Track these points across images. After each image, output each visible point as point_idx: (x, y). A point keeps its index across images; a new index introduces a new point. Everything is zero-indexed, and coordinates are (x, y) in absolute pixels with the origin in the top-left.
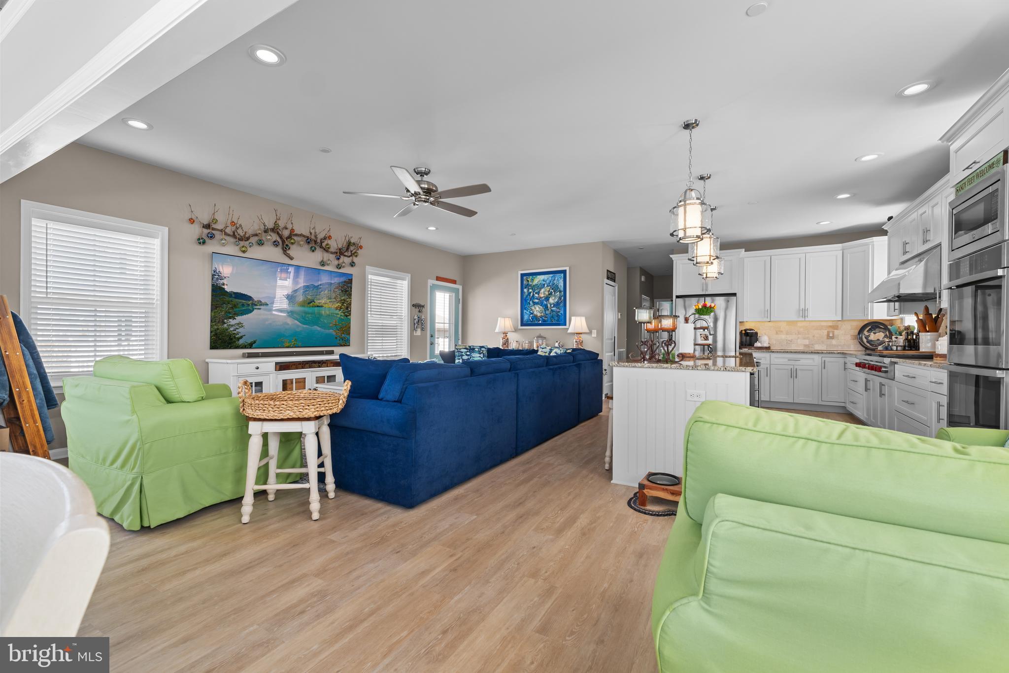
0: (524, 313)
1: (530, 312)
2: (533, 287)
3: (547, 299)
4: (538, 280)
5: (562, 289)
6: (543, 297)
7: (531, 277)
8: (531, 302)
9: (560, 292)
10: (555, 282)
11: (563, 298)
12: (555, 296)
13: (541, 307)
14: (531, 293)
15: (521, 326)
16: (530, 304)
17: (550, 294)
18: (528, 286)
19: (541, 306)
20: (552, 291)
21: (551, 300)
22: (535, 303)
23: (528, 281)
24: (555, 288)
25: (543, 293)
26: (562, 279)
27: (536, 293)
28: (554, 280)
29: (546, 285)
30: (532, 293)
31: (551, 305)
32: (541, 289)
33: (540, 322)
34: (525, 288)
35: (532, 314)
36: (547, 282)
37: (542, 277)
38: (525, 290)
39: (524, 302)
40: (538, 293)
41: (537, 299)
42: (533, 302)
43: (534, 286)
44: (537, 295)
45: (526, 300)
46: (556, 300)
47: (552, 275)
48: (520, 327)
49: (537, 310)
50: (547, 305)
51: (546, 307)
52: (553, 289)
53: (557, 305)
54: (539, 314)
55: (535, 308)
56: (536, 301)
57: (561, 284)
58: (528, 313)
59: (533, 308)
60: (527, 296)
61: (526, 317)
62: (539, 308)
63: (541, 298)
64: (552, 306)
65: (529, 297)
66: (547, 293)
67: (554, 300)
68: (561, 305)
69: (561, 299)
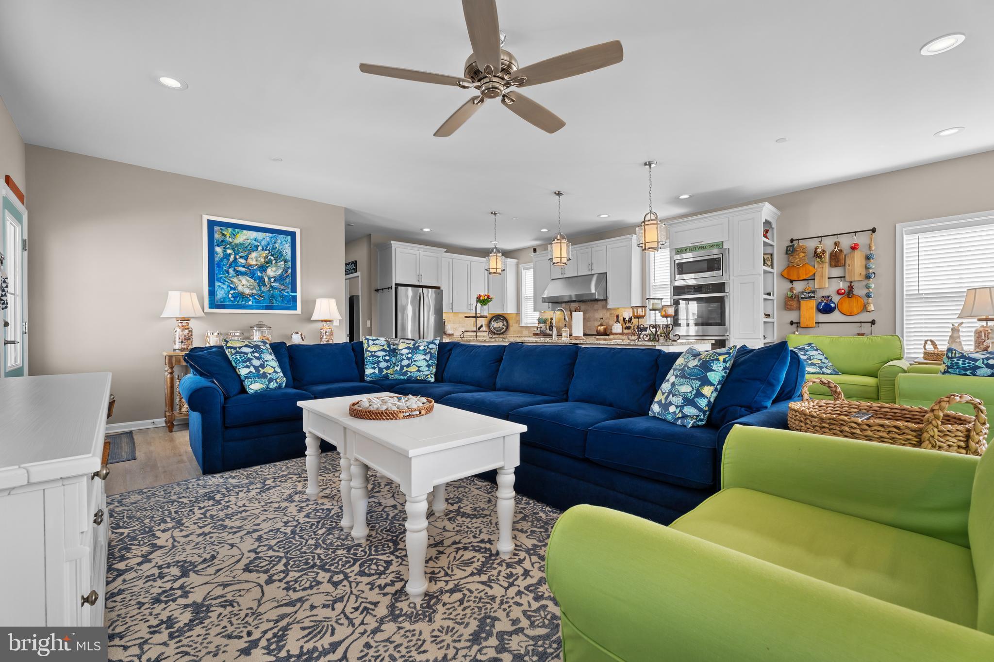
0: (217, 288)
1: (229, 286)
2: (236, 248)
3: (263, 268)
4: (243, 237)
5: (289, 257)
6: (254, 266)
7: (230, 230)
8: (231, 271)
9: (286, 261)
10: (277, 245)
11: (290, 271)
12: (276, 266)
13: (252, 281)
14: (230, 255)
15: (209, 308)
16: (228, 273)
17: (270, 262)
18: (222, 243)
19: (252, 278)
20: (272, 258)
21: (271, 272)
22: (238, 273)
23: (224, 235)
24: (278, 256)
25: (255, 259)
26: (289, 244)
27: (241, 257)
28: (275, 243)
29: (260, 248)
30: (232, 257)
31: (269, 279)
32: (250, 252)
33: (250, 303)
34: (218, 245)
35: (234, 289)
36: (263, 243)
37: (254, 234)
38: (218, 250)
39: (217, 270)
40: (246, 258)
41: (244, 267)
42: (235, 270)
43: (237, 245)
44: (242, 261)
45: (219, 266)
46: (279, 272)
47: (271, 235)
48: (207, 310)
49: (244, 284)
50: (262, 277)
51: (261, 282)
52: (273, 255)
53: (280, 279)
54: (247, 291)
55: (240, 280)
56: (243, 269)
57: (287, 251)
58: (225, 287)
59: (235, 280)
60: (221, 260)
61: (220, 294)
62: (248, 281)
63: (251, 266)
64: (272, 280)
65: (225, 261)
66: (263, 260)
67: (275, 272)
68: (287, 280)
69: (287, 272)
